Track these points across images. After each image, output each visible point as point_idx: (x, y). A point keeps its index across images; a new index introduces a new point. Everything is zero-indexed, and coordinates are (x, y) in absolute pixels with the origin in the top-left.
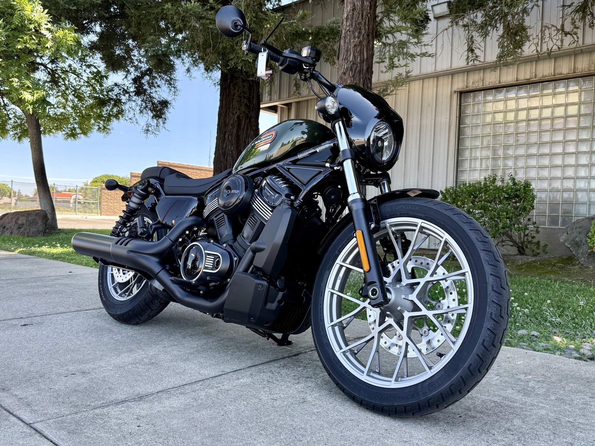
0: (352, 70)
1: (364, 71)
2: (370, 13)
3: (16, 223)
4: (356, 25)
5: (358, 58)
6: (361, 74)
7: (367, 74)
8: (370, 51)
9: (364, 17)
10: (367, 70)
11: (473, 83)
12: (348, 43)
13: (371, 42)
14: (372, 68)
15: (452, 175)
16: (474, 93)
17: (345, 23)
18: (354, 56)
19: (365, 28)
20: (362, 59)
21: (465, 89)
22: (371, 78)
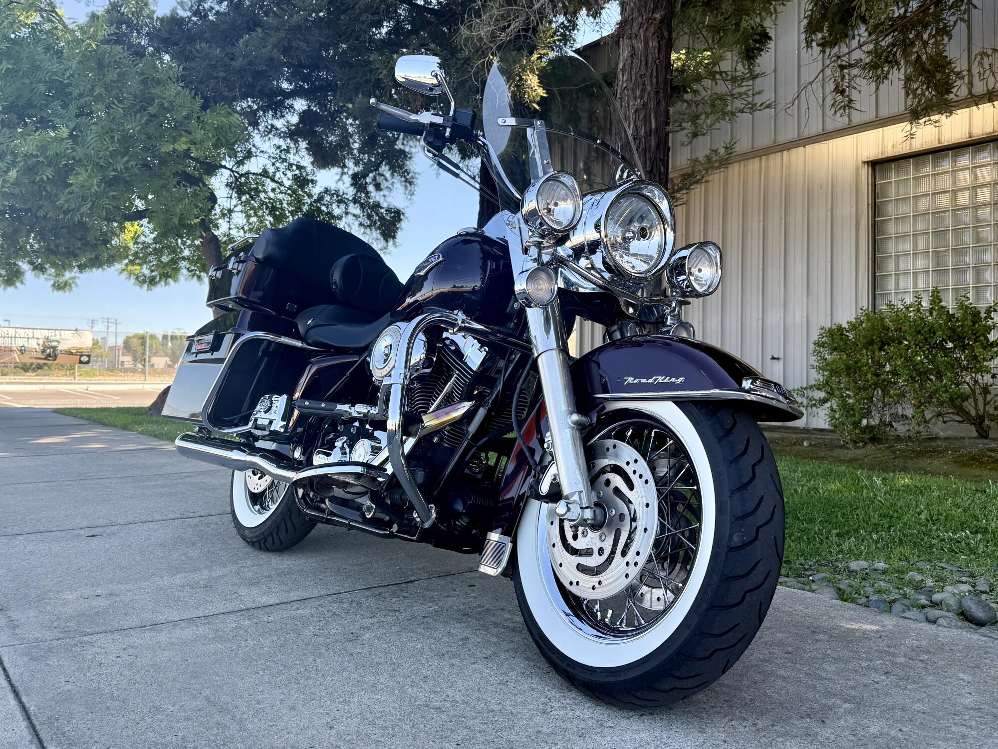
1: (652, 148)
2: (659, 59)
4: (636, 78)
5: (641, 129)
6: (648, 153)
7: (658, 152)
8: (661, 116)
9: (649, 65)
10: (658, 146)
11: (893, 145)
12: (625, 107)
13: (663, 104)
14: (666, 142)
15: (865, 302)
16: (896, 163)
17: (620, 76)
18: (636, 127)
19: (651, 82)
20: (648, 130)
21: (880, 157)
22: (666, 158)
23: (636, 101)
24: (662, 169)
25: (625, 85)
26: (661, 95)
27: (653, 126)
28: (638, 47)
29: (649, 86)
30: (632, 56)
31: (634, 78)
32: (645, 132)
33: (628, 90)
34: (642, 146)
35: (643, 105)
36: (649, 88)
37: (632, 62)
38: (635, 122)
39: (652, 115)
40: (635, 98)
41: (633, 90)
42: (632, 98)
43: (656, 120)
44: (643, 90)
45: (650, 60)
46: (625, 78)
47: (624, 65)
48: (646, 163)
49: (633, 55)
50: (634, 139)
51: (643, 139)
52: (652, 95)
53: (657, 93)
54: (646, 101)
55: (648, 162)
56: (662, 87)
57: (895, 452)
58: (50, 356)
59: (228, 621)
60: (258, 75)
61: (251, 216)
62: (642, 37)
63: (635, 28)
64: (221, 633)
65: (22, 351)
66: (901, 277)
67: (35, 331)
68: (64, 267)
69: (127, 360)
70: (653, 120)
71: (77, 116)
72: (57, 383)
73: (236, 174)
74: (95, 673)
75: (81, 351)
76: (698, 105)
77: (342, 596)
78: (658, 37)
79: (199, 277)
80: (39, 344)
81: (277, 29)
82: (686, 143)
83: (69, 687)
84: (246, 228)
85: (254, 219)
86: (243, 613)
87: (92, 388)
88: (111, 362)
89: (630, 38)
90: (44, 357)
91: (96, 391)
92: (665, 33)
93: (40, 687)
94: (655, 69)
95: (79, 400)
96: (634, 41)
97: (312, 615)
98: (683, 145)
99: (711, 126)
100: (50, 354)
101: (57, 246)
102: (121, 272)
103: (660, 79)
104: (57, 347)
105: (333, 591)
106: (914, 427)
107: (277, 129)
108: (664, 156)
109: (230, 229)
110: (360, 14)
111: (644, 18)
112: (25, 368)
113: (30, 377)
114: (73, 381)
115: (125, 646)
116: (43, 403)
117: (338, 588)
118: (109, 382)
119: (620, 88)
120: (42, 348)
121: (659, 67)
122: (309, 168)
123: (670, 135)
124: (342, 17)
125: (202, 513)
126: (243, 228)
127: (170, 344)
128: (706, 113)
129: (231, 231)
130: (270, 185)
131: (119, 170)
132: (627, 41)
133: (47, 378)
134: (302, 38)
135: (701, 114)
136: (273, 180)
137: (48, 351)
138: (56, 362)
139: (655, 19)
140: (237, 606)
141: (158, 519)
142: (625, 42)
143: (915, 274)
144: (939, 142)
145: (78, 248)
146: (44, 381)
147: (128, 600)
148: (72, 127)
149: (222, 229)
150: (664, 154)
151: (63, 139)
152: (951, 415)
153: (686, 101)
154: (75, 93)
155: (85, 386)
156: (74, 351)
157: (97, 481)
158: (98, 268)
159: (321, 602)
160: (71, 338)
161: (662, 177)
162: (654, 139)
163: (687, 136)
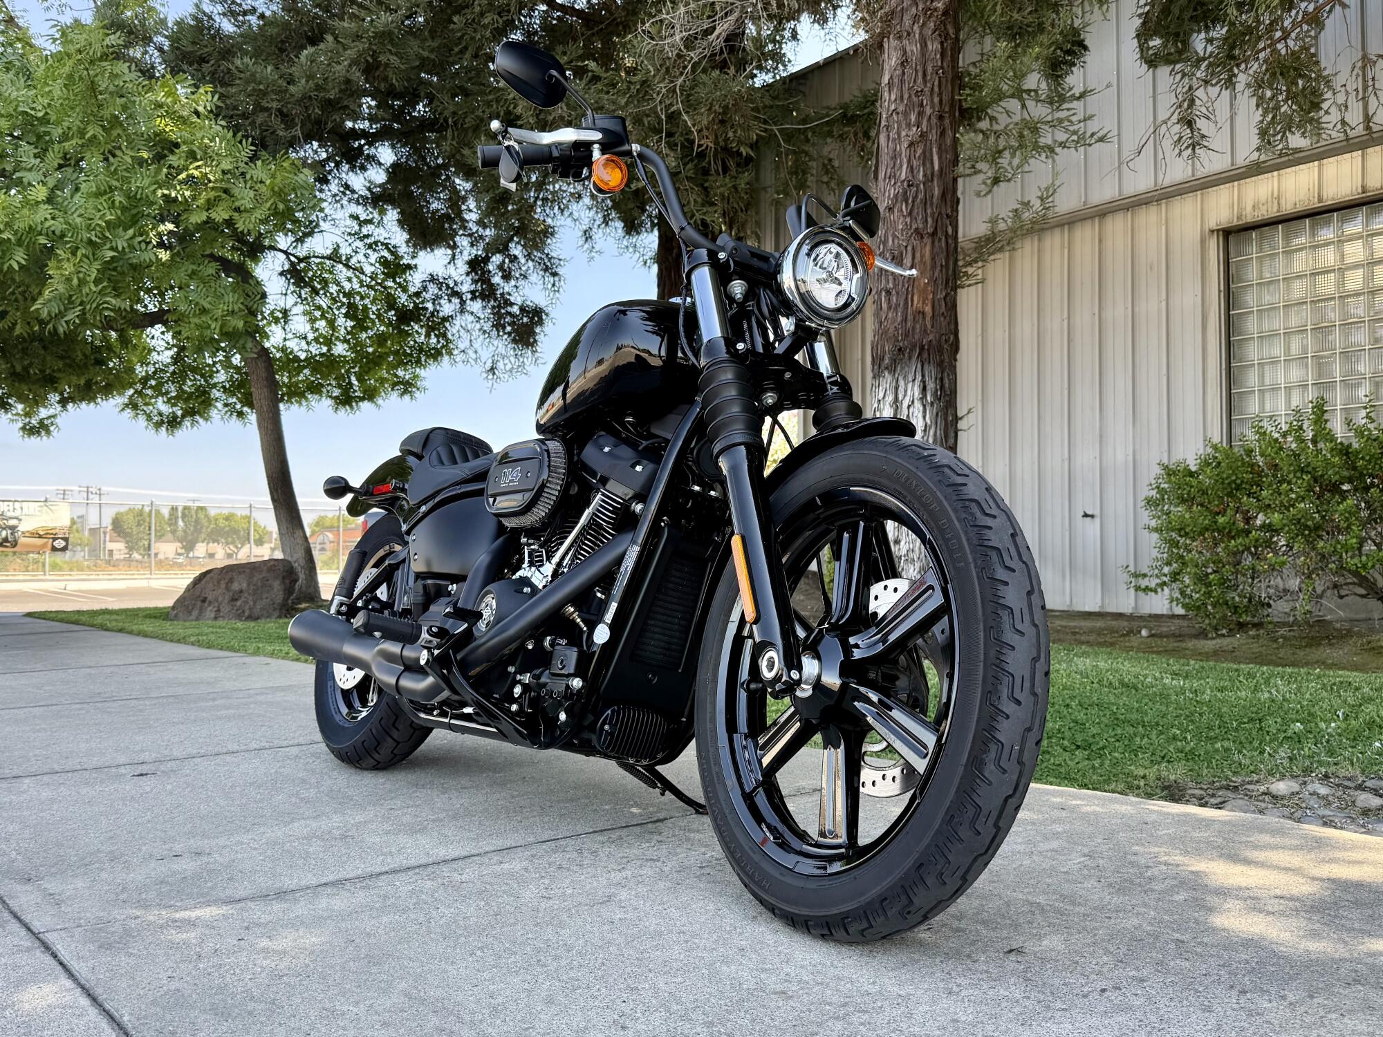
0: (907, 201)
1: (935, 200)
2: (942, 67)
3: (227, 588)
4: (910, 97)
5: (919, 171)
6: (928, 206)
7: (943, 206)
8: (947, 152)
9: (929, 78)
10: (943, 195)
11: (1254, 206)
12: (894, 139)
13: (949, 133)
14: (955, 190)
15: (1216, 434)
16: (1258, 231)
17: (886, 94)
18: (911, 169)
19: (932, 101)
20: (929, 172)
21: (1235, 222)
22: (955, 214)
23: (910, 130)
24: (950, 230)
25: (893, 107)
26: (947, 122)
27: (936, 167)
28: (912, 51)
29: (928, 107)
30: (902, 63)
31: (906, 96)
32: (925, 175)
33: (898, 113)
34: (921, 196)
35: (921, 136)
36: (928, 110)
37: (903, 73)
38: (909, 161)
39: (934, 150)
40: (909, 126)
41: (906, 114)
42: (904, 126)
43: (940, 158)
44: (921, 114)
45: (930, 69)
46: (893, 98)
47: (891, 78)
48: (926, 220)
49: (904, 63)
50: (909, 186)
51: (922, 186)
52: (934, 120)
53: (941, 118)
54: (925, 130)
55: (930, 220)
56: (947, 109)
57: (1276, 641)
58: (8, 541)
59: (398, 883)
60: (330, 105)
61: (316, 319)
62: (917, 36)
63: (907, 22)
64: (392, 900)
66: (1267, 395)
68: (37, 401)
69: (118, 547)
70: (936, 158)
71: (60, 166)
72: (19, 581)
73: (292, 259)
74: (211, 964)
75: (53, 532)
76: (998, 137)
77: (562, 842)
78: (940, 35)
79: (240, 414)
81: (358, 37)
82: (983, 194)
83: (174, 985)
84: (310, 336)
85: (322, 324)
86: (417, 870)
87: (73, 586)
88: (95, 551)
89: (900, 38)
91: (79, 591)
92: (951, 31)
93: (129, 987)
94: (936, 83)
95: (55, 604)
96: (905, 42)
97: (526, 869)
98: (978, 194)
99: (1018, 167)
100: (7, 537)
101: (26, 369)
102: (123, 409)
103: (945, 97)
104: (16, 527)
105: (546, 837)
106: (1302, 604)
107: (353, 192)
108: (952, 211)
109: (285, 339)
110: (482, 14)
111: (920, 8)
114: (43, 577)
115: (246, 924)
117: (550, 832)
119: (885, 111)
121: (943, 80)
122: (403, 249)
123: (960, 181)
124: (455, 19)
125: (301, 740)
126: (305, 338)
127: (181, 523)
128: (1011, 147)
129: (288, 344)
130: (342, 272)
131: (120, 249)
132: (894, 43)
134: (394, 50)
135: (1005, 149)
136: (347, 266)
137: (4, 533)
138: (15, 549)
139: (936, 9)
140: (405, 862)
141: (235, 750)
142: (891, 44)
143: (1288, 389)
144: (1320, 200)
145: (59, 370)
147: (227, 860)
148: (51, 185)
149: (275, 338)
150: (951, 207)
151: (37, 203)
152: (1351, 586)
153: (982, 131)
154: (57, 132)
155: (62, 584)
156: (42, 533)
157: (122, 703)
158: (89, 403)
159: (534, 852)
160: (37, 513)
161: (950, 241)
162: (939, 186)
163: (984, 183)
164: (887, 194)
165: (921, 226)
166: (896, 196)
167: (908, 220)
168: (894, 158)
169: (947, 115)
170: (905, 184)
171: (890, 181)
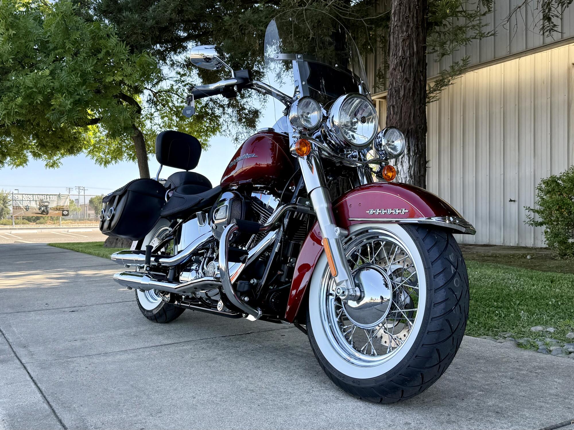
0: (402, 66)
1: (414, 65)
2: (418, 5)
4: (403, 19)
5: (407, 52)
6: (411, 67)
8: (420, 43)
9: (412, 10)
10: (418, 63)
12: (396, 38)
13: (421, 34)
14: (424, 60)
17: (393, 18)
18: (404, 51)
19: (413, 21)
20: (412, 52)
22: (424, 70)
23: (403, 34)
24: (422, 78)
25: (396, 24)
26: (420, 29)
27: (415, 50)
29: (411, 23)
31: (401, 19)
32: (410, 54)
33: (398, 27)
34: (408, 63)
35: (408, 36)
36: (411, 25)
37: (400, 8)
38: (403, 48)
39: (414, 42)
40: (403, 32)
42: (400, 32)
43: (417, 46)
44: (408, 26)
45: (412, 6)
46: (396, 19)
47: (395, 11)
48: (411, 74)
49: (400, 4)
50: (403, 59)
51: (408, 59)
52: (414, 29)
53: (417, 28)
54: (410, 33)
56: (420, 24)
58: (45, 212)
60: (163, 30)
61: (164, 117)
65: (27, 209)
67: (34, 196)
68: (52, 154)
69: (92, 213)
70: (415, 46)
72: (49, 228)
75: (63, 208)
76: (445, 34)
80: (37, 204)
82: (437, 61)
84: (161, 125)
87: (71, 231)
88: (83, 214)
90: (40, 212)
91: (73, 232)
94: (415, 12)
95: (63, 239)
98: (435, 62)
99: (453, 49)
100: (44, 210)
103: (419, 18)
104: (48, 206)
109: (152, 126)
112: (29, 219)
113: (33, 225)
114: (59, 227)
116: (41, 240)
118: (81, 227)
119: (392, 26)
120: (38, 207)
121: (418, 11)
123: (427, 56)
128: (450, 40)
129: (153, 128)
130: (174, 97)
133: (42, 225)
135: (447, 41)
136: (176, 94)
137: (43, 209)
138: (48, 215)
146: (41, 227)
148: (51, 69)
150: (423, 67)
153: (437, 32)
154: (52, 47)
155: (66, 230)
156: (58, 208)
158: (72, 154)
160: (56, 200)
161: (422, 83)
162: (416, 58)
163: (438, 56)
164: (393, 63)
165: (408, 77)
166: (397, 63)
167: (402, 74)
168: (396, 47)
169: (420, 26)
170: (401, 58)
171: (394, 57)
